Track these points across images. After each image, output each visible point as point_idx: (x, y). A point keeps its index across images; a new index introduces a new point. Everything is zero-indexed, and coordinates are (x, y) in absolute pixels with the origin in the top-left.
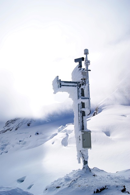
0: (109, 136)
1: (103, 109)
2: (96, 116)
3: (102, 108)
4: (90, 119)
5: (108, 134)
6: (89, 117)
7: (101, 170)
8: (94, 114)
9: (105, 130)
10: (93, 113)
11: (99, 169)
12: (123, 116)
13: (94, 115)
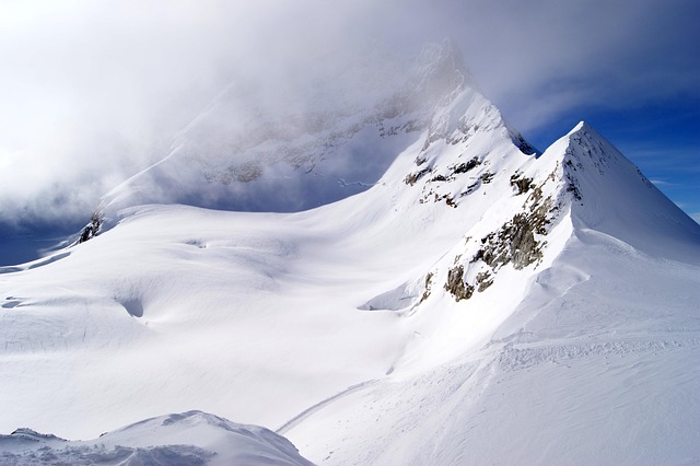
0: (139, 314)
1: (122, 217)
2: (93, 241)
3: (119, 214)
4: (68, 254)
5: (135, 307)
6: (64, 246)
7: (46, 437)
8: (87, 233)
9: (125, 295)
10: (82, 231)
11: (36, 434)
12: (194, 243)
13: (85, 238)
